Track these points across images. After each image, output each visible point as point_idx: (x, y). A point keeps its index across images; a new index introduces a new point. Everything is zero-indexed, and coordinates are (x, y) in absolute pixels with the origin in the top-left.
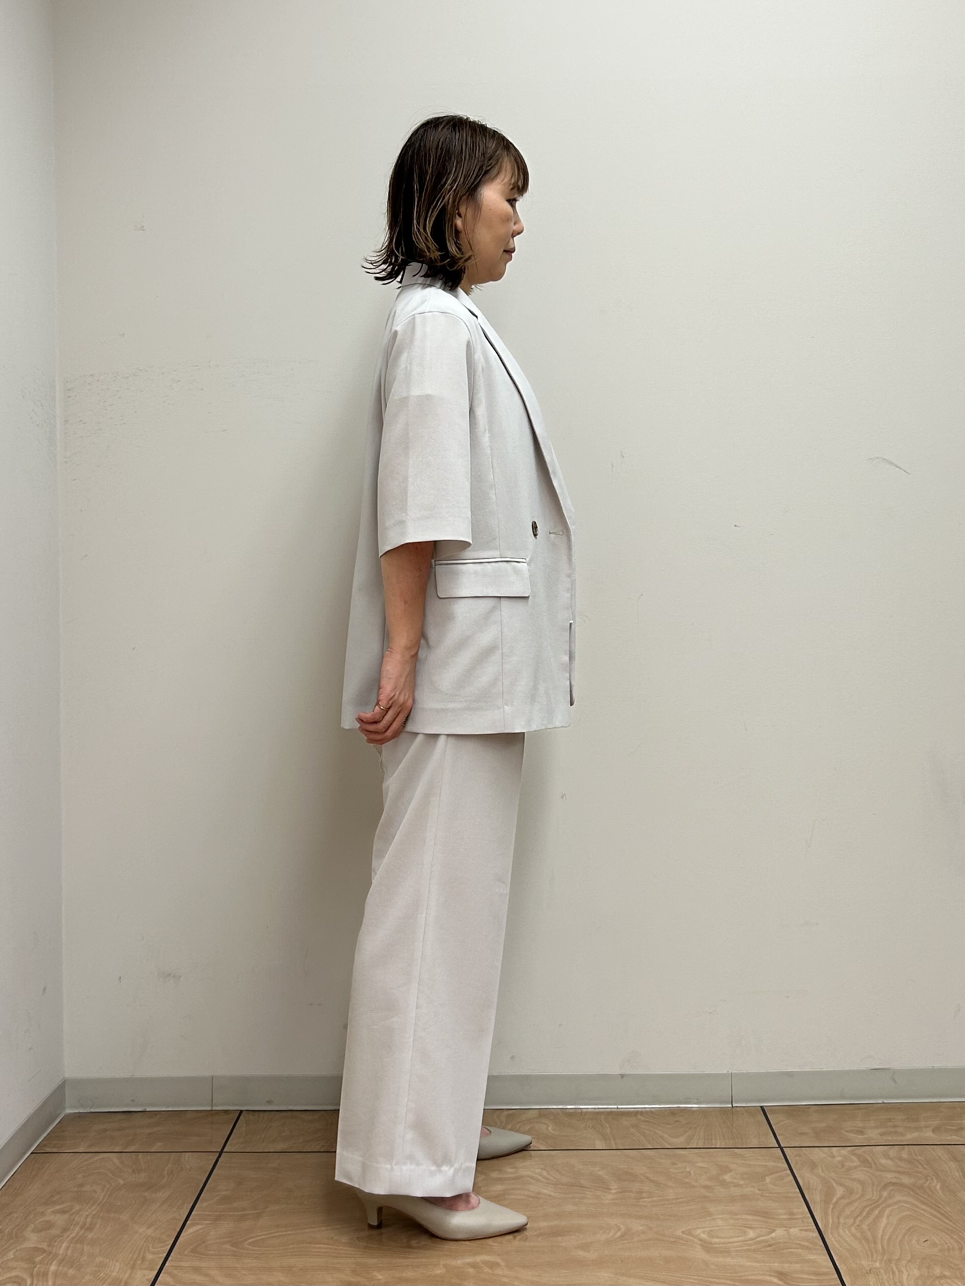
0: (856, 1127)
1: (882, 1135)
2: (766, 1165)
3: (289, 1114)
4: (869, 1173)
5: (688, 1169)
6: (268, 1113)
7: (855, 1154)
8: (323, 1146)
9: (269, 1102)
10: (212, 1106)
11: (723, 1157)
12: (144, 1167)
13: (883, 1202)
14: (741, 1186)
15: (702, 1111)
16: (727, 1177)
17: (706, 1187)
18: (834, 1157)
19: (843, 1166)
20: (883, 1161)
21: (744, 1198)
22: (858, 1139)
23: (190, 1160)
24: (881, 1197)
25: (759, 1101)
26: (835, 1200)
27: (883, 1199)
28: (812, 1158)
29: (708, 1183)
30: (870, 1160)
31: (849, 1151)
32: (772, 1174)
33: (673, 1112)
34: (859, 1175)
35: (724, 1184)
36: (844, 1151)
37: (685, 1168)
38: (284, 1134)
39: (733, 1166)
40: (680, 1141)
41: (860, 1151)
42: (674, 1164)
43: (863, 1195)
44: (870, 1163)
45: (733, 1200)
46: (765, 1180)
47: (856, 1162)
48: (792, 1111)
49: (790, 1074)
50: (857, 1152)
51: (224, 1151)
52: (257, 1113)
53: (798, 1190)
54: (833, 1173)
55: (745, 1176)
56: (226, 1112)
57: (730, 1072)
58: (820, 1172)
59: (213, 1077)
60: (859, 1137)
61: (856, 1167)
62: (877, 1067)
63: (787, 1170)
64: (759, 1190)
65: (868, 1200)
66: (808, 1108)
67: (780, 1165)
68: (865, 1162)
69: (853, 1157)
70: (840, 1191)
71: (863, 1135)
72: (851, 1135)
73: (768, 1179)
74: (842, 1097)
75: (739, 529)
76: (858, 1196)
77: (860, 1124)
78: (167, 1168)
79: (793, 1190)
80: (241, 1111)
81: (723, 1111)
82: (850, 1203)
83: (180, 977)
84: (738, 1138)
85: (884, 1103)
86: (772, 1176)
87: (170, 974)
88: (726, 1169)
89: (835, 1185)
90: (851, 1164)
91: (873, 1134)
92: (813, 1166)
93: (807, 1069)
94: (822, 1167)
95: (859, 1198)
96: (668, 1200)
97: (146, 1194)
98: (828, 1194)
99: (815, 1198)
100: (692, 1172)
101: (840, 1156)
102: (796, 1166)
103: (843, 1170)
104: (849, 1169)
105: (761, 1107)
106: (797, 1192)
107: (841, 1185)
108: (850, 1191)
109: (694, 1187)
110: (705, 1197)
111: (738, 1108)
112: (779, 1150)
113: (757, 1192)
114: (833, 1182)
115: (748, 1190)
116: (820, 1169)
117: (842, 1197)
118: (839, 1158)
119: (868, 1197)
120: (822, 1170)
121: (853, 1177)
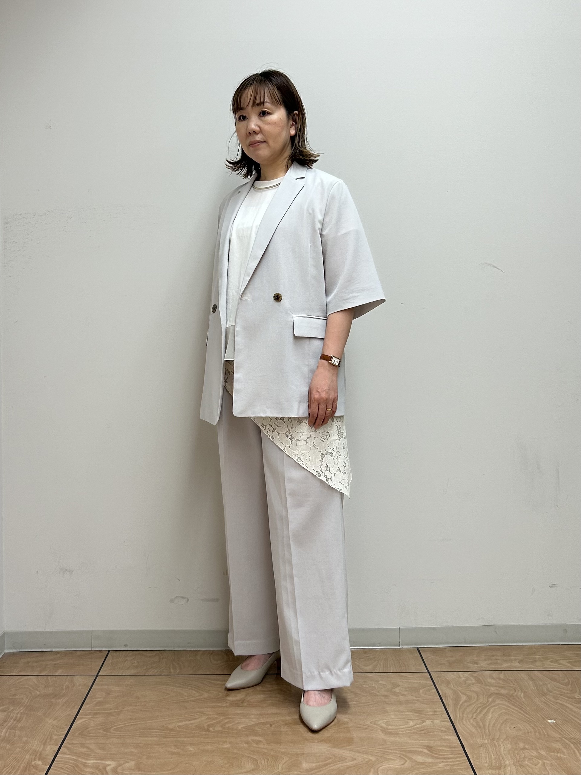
0: (474, 660)
1: (488, 665)
2: (420, 683)
3: (137, 652)
4: (481, 687)
5: (374, 685)
6: (125, 652)
7: (472, 676)
8: (158, 672)
9: (126, 646)
10: (92, 648)
11: (394, 678)
12: (51, 684)
13: (488, 705)
14: (405, 695)
15: (381, 651)
16: (397, 690)
17: (385, 696)
18: (460, 678)
19: (465, 683)
20: (490, 680)
21: (407, 702)
22: (475, 667)
23: (78, 680)
24: (488, 701)
25: (416, 645)
26: (461, 703)
27: (489, 703)
28: (447, 678)
29: (386, 693)
30: (481, 679)
31: (469, 674)
32: (424, 688)
33: (365, 651)
34: (475, 688)
35: (395, 694)
36: (466, 674)
37: (372, 684)
38: (134, 665)
39: (400, 683)
40: (368, 669)
41: (475, 674)
42: (365, 682)
43: (477, 700)
44: (482, 682)
45: (401, 703)
46: (419, 692)
47: (474, 681)
48: (435, 651)
49: (434, 629)
50: (474, 675)
51: (99, 674)
52: (118, 652)
53: (439, 697)
54: (460, 688)
55: (407, 689)
56: (100, 651)
57: (399, 627)
58: (452, 687)
59: (92, 630)
60: (476, 666)
61: (473, 684)
62: (486, 624)
63: (432, 686)
64: (416, 697)
65: (481, 703)
66: (445, 649)
67: (428, 682)
68: (478, 681)
69: (472, 678)
70: (464, 698)
71: (477, 664)
72: (470, 665)
73: (421, 691)
74: (465, 642)
75: (404, 305)
76: (475, 701)
77: (476, 659)
78: (65, 685)
79: (436, 698)
80: (109, 651)
81: (394, 650)
82: (470, 705)
83: (72, 572)
84: (403, 667)
85: (490, 646)
86: (423, 689)
87: (66, 570)
88: (396, 685)
89: (461, 694)
90: (471, 682)
91: (483, 664)
92: (448, 683)
93: (444, 626)
94: (453, 684)
95: (475, 702)
96: (361, 703)
97: (53, 700)
98: (457, 700)
99: (449, 703)
100: (376, 687)
101: (465, 677)
102: (438, 683)
103: (466, 685)
104: (470, 685)
105: (417, 648)
106: (438, 699)
107: (465, 694)
108: (469, 698)
109: (377, 696)
110: (384, 701)
111: (403, 649)
112: (427, 674)
113: (415, 698)
114: (459, 692)
115: (410, 697)
116: (452, 684)
117: (465, 702)
118: (463, 679)
119: (481, 701)
120: (453, 686)
121: (472, 689)
